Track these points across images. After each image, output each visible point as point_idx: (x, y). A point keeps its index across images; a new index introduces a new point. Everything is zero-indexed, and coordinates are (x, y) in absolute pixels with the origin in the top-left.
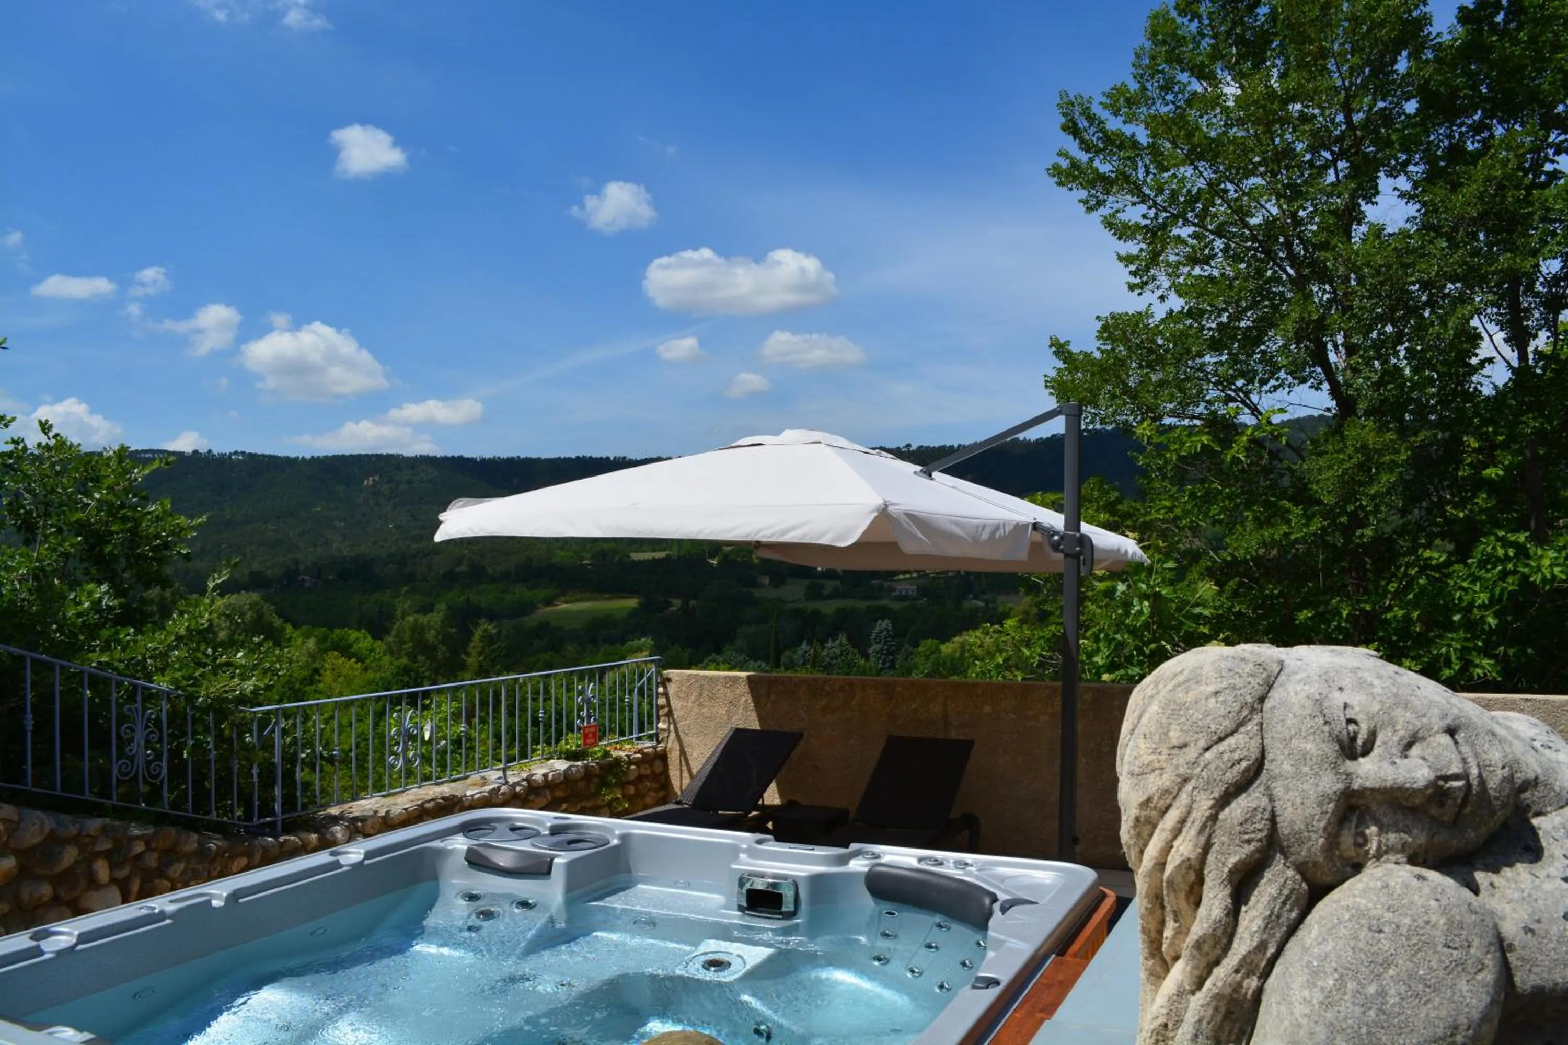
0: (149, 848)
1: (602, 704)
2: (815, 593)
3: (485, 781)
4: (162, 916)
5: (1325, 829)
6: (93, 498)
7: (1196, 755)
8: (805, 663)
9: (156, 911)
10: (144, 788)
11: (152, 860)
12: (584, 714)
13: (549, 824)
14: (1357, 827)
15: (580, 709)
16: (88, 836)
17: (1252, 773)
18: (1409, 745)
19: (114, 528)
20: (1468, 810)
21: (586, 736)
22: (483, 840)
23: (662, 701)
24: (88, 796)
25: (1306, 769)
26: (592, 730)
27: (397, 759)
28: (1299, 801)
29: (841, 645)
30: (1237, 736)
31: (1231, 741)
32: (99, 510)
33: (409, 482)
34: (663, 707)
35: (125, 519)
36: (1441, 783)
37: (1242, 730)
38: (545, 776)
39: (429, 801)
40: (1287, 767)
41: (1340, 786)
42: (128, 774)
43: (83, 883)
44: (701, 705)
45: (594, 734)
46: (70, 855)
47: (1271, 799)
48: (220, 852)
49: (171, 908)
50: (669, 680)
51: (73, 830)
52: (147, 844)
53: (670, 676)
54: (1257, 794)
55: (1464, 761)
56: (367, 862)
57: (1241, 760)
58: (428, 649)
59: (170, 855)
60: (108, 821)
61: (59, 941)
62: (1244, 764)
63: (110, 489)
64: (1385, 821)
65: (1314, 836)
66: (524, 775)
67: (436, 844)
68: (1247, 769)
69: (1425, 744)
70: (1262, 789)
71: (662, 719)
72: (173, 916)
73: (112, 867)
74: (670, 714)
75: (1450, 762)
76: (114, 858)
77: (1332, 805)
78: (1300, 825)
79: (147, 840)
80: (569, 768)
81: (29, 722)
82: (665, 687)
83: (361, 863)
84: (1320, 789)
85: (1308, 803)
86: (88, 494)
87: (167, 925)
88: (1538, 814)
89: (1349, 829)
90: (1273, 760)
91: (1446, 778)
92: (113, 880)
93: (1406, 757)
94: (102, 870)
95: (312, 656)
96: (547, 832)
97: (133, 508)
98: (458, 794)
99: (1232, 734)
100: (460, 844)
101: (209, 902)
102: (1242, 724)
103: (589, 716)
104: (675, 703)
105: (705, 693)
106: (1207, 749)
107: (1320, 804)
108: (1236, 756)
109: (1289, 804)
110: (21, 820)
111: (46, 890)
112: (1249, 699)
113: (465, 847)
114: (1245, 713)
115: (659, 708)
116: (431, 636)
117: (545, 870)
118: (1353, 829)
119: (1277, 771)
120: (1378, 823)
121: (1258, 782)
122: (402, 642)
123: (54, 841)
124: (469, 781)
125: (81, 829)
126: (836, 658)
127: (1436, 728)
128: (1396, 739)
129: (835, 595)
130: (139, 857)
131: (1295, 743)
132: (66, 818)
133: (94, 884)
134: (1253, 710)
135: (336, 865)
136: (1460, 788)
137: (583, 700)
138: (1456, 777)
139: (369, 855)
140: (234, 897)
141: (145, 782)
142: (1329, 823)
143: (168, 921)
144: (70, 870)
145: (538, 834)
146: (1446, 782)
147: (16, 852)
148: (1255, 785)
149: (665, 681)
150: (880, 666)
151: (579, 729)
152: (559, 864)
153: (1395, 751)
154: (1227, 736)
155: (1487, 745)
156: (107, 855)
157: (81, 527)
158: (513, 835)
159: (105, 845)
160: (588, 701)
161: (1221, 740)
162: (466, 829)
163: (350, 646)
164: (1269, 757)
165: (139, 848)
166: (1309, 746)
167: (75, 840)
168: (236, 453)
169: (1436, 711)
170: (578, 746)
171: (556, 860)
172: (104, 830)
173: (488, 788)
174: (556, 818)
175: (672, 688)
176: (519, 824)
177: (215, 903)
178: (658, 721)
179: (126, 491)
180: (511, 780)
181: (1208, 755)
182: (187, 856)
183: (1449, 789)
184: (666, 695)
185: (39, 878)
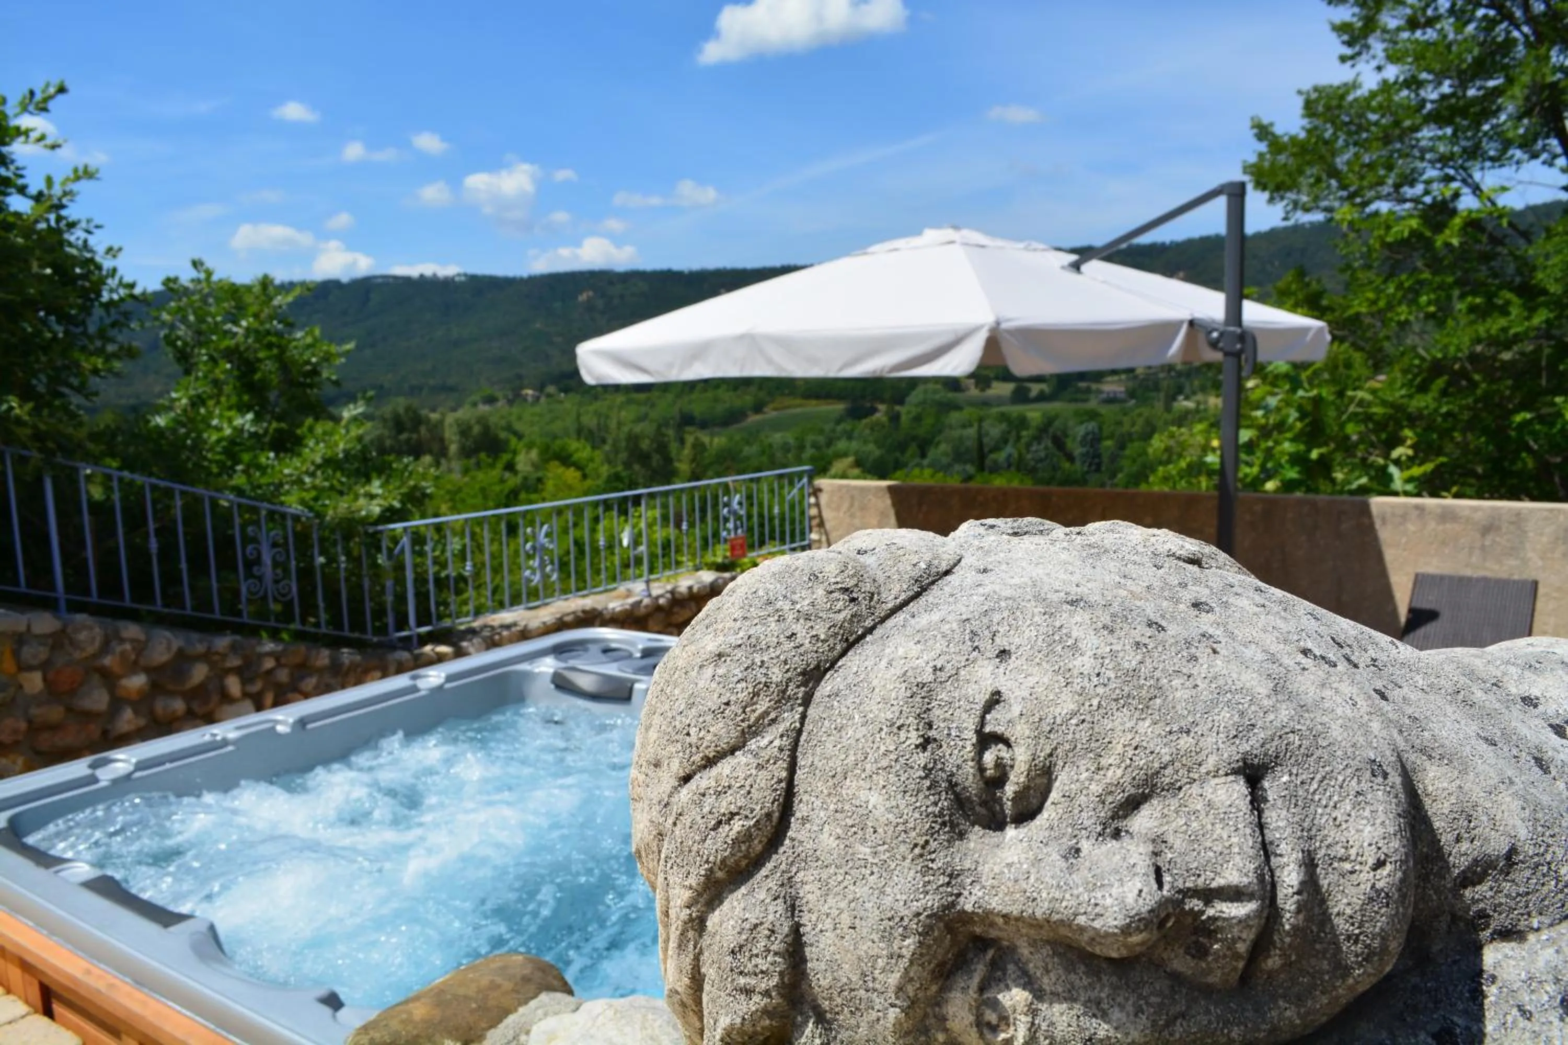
0: (279, 665)
1: (749, 517)
2: (1021, 396)
3: (629, 593)
4: (225, 743)
5: (900, 989)
6: (240, 326)
7: (668, 789)
8: (1009, 466)
9: (219, 738)
10: (276, 607)
11: (283, 676)
12: (730, 525)
13: (640, 647)
14: (982, 989)
15: (726, 520)
16: (217, 653)
17: (757, 846)
18: (1133, 804)
19: (261, 355)
20: (1273, 962)
21: (733, 548)
22: (572, 663)
23: (813, 512)
24: (217, 616)
25: (864, 851)
26: (740, 541)
27: (534, 573)
28: (846, 920)
29: (1046, 448)
30: (740, 757)
31: (724, 768)
32: (247, 336)
33: (622, 297)
34: (814, 517)
35: (270, 346)
36: (1195, 904)
37: (752, 744)
38: (690, 588)
39: (568, 614)
40: (828, 841)
41: (932, 901)
42: (256, 593)
43: (215, 698)
44: (852, 516)
45: (742, 546)
46: (199, 673)
47: (793, 908)
48: (353, 667)
49: (232, 735)
50: (820, 490)
51: (200, 648)
52: (277, 660)
53: (822, 487)
54: (762, 895)
55: (1266, 850)
56: (448, 686)
57: (733, 815)
58: (644, 458)
59: (302, 669)
60: (238, 638)
61: (117, 769)
62: (737, 825)
63: (256, 316)
64: (1046, 983)
65: (878, 1002)
66: (669, 587)
67: (524, 667)
68: (746, 837)
69: (1174, 803)
70: (772, 884)
71: (815, 529)
72: (235, 742)
73: (244, 682)
74: (821, 524)
75: (1225, 855)
76: (246, 673)
77: (911, 943)
78: (848, 973)
79: (277, 656)
80: (716, 580)
81: (154, 545)
82: (817, 497)
83: (440, 688)
84: (888, 901)
85: (864, 928)
86: (236, 322)
87: (231, 752)
88: (1508, 934)
89: (964, 990)
90: (805, 820)
91: (1209, 895)
92: (246, 695)
93: (1116, 835)
94: (234, 685)
95: (536, 467)
96: (638, 655)
97: (279, 334)
98: (599, 607)
99: (732, 751)
100: (547, 666)
101: (273, 729)
102: (752, 731)
103: (736, 528)
104: (826, 514)
105: (856, 504)
106: (686, 779)
107: (886, 936)
108: (724, 806)
109: (828, 924)
110: (148, 640)
111: (179, 706)
112: (777, 675)
113: (551, 671)
114: (763, 705)
115: (811, 518)
116: (645, 445)
117: (626, 695)
118: (972, 993)
119: (809, 845)
120: (1028, 983)
121: (769, 866)
122: (616, 451)
123: (182, 660)
124: (614, 594)
125: (209, 648)
126: (1041, 460)
127: (1211, 762)
128: (1095, 788)
129: (1041, 398)
130: (270, 672)
131: (851, 786)
132: (195, 636)
133: (226, 698)
134: (782, 698)
135: (415, 689)
136: (1243, 922)
137: (729, 512)
138: (1235, 894)
139: (450, 678)
140: (302, 723)
141: (275, 600)
142: (907, 978)
143: (230, 748)
144: (202, 686)
145: (630, 656)
146: (1208, 902)
147: (148, 670)
148: (764, 872)
149: (816, 492)
150: (1085, 469)
151: (726, 540)
152: (640, 690)
153: (1087, 817)
154: (721, 755)
155: (1347, 806)
156: (238, 671)
157: (230, 354)
158: (603, 658)
159: (235, 662)
160: (735, 513)
161: (709, 762)
162: (559, 650)
163: (570, 456)
164: (800, 810)
165: (269, 664)
166: (874, 799)
167: (205, 657)
168: (459, 275)
169: (1225, 717)
170: (725, 557)
171: (637, 686)
172: (234, 648)
173: (631, 600)
174: (650, 640)
175: (824, 498)
176: (614, 645)
177: (280, 728)
178: (811, 531)
179: (271, 318)
180: (655, 592)
181: (685, 794)
182: (320, 671)
183: (1214, 919)
184: (817, 505)
185: (171, 694)
